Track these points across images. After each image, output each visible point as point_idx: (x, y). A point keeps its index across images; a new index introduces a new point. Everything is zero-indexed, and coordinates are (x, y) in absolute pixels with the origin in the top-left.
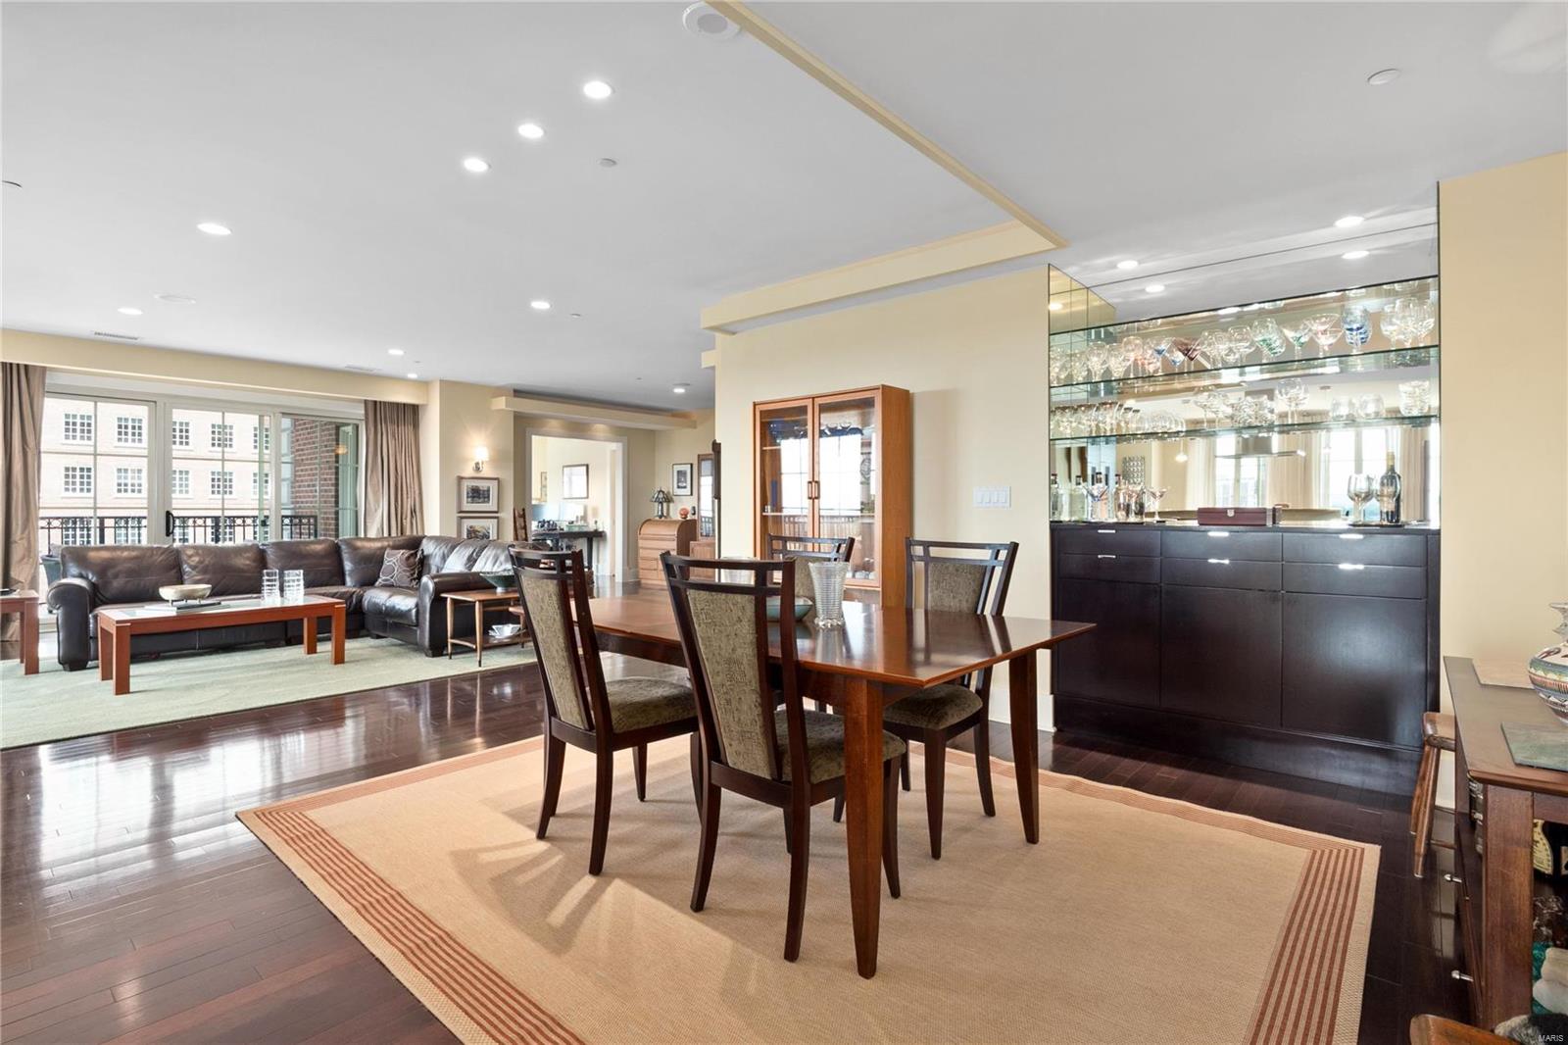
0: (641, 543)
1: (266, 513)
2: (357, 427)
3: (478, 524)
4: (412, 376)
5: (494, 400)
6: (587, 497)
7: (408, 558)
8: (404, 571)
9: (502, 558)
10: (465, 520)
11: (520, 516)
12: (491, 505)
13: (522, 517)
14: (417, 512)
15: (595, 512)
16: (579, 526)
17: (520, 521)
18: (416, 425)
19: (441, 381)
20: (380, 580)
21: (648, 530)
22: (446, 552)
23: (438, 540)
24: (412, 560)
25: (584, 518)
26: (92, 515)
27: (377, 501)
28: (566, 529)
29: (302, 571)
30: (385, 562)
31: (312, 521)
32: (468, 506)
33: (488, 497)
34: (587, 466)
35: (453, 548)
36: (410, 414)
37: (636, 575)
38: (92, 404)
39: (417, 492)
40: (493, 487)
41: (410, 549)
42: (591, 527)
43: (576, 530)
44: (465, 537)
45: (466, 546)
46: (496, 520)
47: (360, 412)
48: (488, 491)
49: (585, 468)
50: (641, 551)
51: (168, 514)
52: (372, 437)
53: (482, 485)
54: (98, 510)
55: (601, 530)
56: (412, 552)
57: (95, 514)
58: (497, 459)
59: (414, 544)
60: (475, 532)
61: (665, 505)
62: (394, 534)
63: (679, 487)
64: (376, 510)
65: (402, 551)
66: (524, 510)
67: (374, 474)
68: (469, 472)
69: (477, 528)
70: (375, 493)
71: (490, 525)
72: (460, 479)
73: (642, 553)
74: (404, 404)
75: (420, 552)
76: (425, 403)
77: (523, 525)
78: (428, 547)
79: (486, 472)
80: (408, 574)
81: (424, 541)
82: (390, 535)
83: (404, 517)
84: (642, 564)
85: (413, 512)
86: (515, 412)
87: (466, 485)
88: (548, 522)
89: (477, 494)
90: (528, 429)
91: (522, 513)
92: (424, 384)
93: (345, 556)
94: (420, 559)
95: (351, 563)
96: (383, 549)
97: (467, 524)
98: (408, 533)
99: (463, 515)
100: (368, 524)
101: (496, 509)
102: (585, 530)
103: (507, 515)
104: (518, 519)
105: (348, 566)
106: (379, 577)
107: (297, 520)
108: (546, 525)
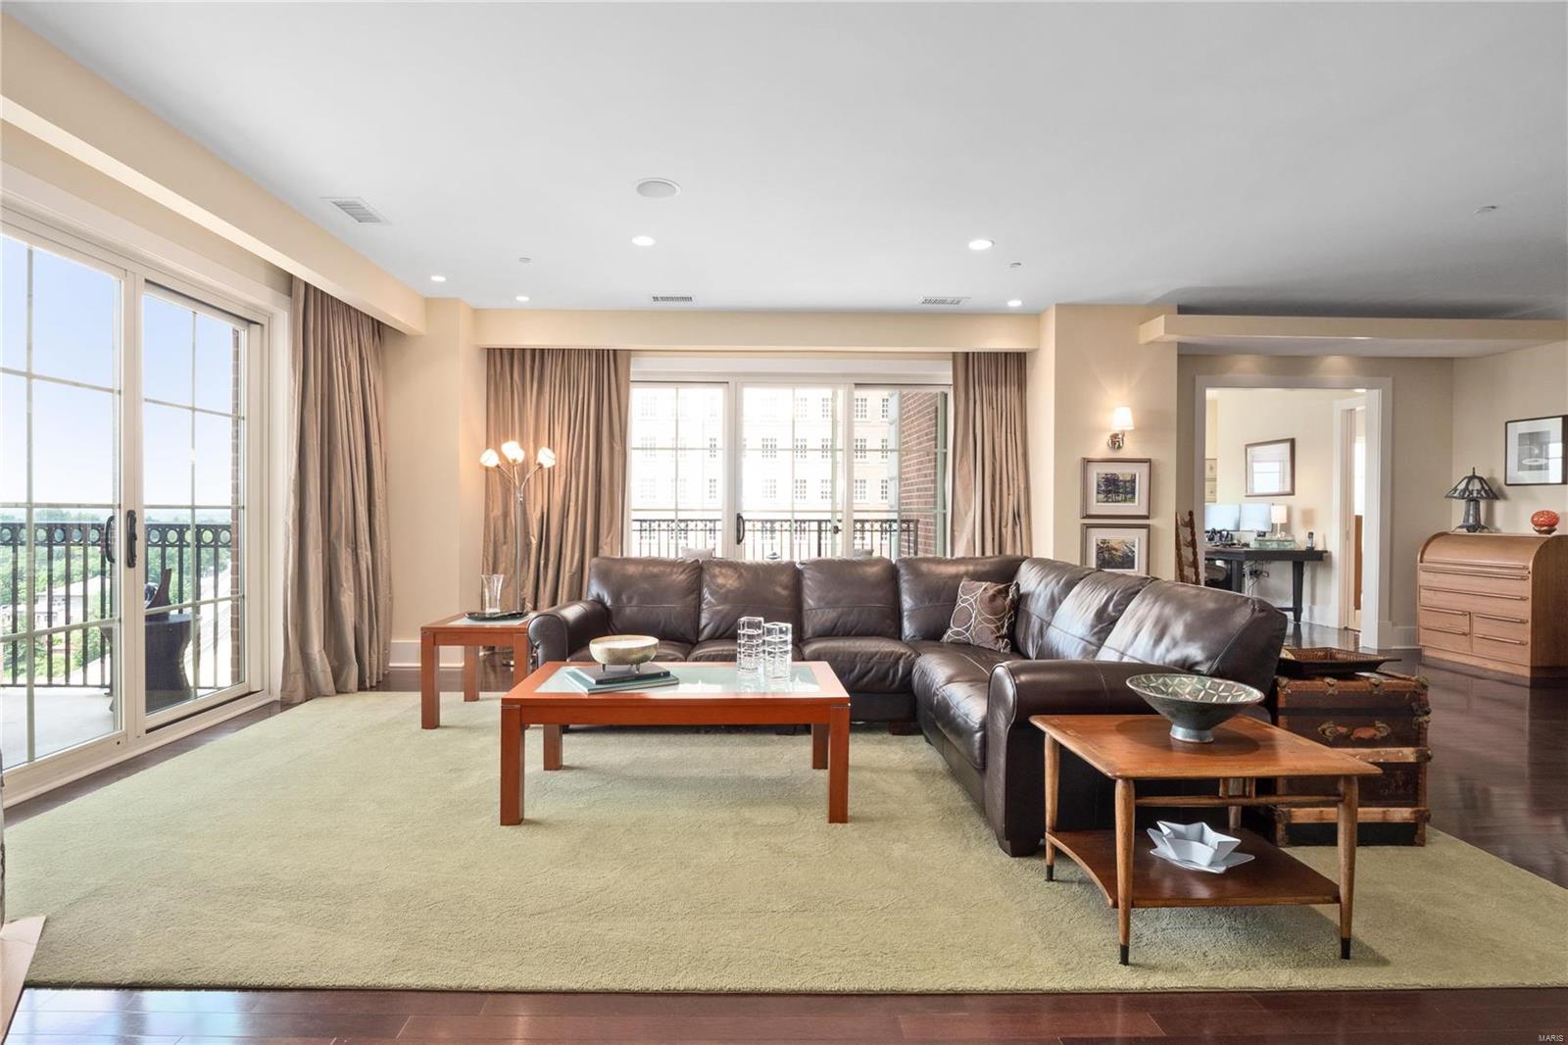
0: (1424, 578)
1: (839, 516)
2: (946, 395)
3: (1115, 537)
4: (1015, 304)
5: (1141, 327)
6: (1292, 493)
7: (993, 598)
8: (986, 620)
9: (1178, 629)
10: (1093, 531)
11: (1186, 525)
12: (1137, 506)
13: (1188, 522)
14: (1022, 516)
15: (1308, 517)
16: (1278, 541)
17: (1186, 533)
18: (1022, 385)
19: (1059, 307)
20: (949, 632)
21: (1437, 554)
22: (1056, 591)
23: (1045, 565)
24: (999, 601)
25: (1286, 527)
26: (673, 517)
27: (968, 501)
28: (1254, 546)
29: (790, 626)
30: (959, 601)
31: (912, 525)
32: (1098, 507)
33: (1133, 493)
34: (1292, 442)
35: (1069, 586)
36: (1014, 366)
37: (1413, 637)
38: (675, 390)
39: (1022, 486)
40: (1141, 473)
41: (997, 582)
42: (1301, 542)
43: (1274, 546)
44: (1094, 566)
45: (1098, 584)
46: (1145, 531)
47: (945, 374)
48: (1133, 481)
49: (1287, 446)
50: (1424, 593)
51: (739, 517)
52: (961, 408)
53: (1122, 471)
54: (679, 513)
55: (1319, 548)
56: (1001, 586)
57: (677, 516)
58: (1147, 427)
59: (1005, 572)
60: (1110, 549)
61: (1483, 505)
62: (989, 553)
63: (1521, 467)
64: (966, 514)
65: (985, 585)
66: (1191, 514)
67: (964, 458)
68: (1101, 449)
69: (1113, 544)
70: (965, 489)
71: (1136, 539)
72: (1087, 462)
73: (1426, 597)
74: (1006, 354)
75: (1013, 589)
76: (1036, 347)
77: (1189, 538)
78: (1028, 579)
79: (1129, 450)
80: (992, 626)
81: (1024, 567)
82: (983, 553)
83: (1003, 524)
84: (1425, 619)
85: (1017, 516)
86: (1180, 345)
87: (1096, 473)
88: (1220, 532)
89: (1114, 488)
90: (1198, 378)
91: (1187, 519)
92: (1031, 317)
93: (904, 586)
94: (1012, 601)
95: (911, 598)
96: (958, 577)
97: (1097, 536)
98: (1009, 552)
99: (1091, 521)
100: (956, 533)
101: (1144, 512)
102: (1290, 547)
103: (1165, 523)
104: (1181, 528)
105: (907, 602)
106: (949, 627)
107: (887, 526)
108: (1217, 538)
